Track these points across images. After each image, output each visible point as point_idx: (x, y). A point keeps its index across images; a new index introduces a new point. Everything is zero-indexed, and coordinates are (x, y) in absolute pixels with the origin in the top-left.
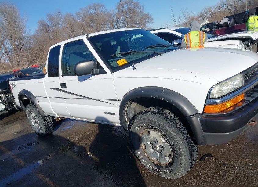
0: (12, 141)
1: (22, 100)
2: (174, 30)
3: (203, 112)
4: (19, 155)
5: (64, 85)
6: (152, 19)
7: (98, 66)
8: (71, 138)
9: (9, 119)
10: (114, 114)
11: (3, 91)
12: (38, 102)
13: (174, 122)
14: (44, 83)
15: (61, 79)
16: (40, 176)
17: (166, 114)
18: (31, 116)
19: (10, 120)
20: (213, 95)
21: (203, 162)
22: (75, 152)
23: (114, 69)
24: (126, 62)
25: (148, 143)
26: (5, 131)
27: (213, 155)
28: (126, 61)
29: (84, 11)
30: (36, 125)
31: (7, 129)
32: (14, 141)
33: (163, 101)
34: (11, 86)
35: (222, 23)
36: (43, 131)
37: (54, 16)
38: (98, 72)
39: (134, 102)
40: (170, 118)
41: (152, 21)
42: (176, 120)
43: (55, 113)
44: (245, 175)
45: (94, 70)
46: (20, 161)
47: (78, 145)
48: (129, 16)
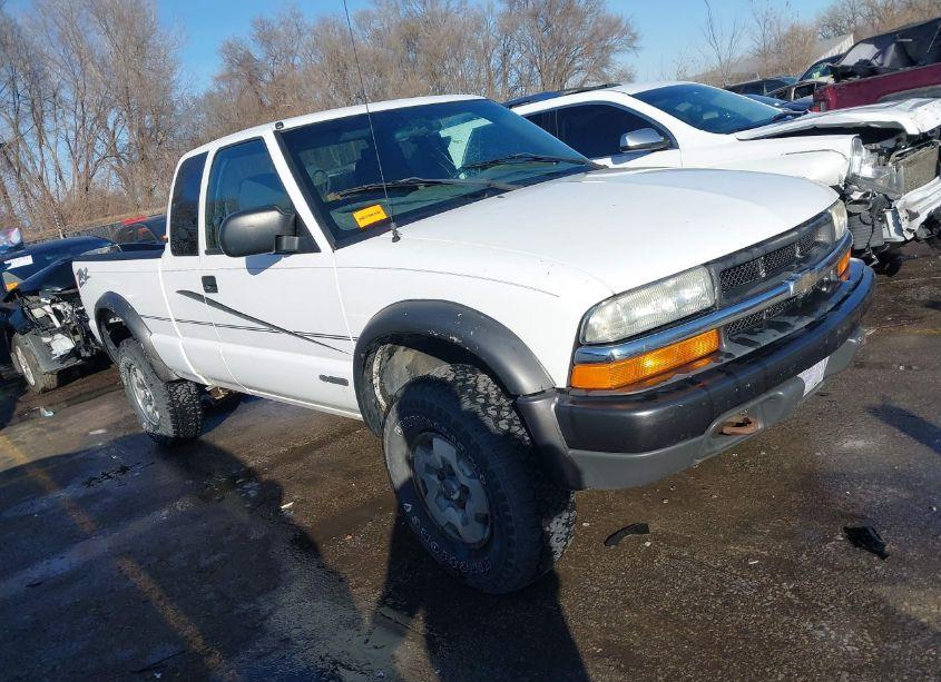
0: (76, 457)
1: (109, 327)
2: (634, 96)
3: (570, 385)
4: (82, 503)
5: (210, 283)
6: (635, 37)
7: (297, 226)
8: (250, 454)
9: (87, 385)
10: (344, 382)
11: (66, 292)
12: (148, 334)
13: (494, 413)
14: (160, 274)
15: (206, 263)
16: (128, 566)
17: (475, 387)
18: (134, 380)
19: (88, 389)
20: (594, 333)
21: (612, 547)
22: (247, 498)
23: (342, 237)
24: (382, 216)
25: (431, 476)
26: (63, 425)
27: (654, 527)
28: (382, 212)
29: (385, 8)
30: (150, 408)
31: (72, 419)
32: (82, 455)
33: (457, 346)
34: (77, 278)
35: (852, 64)
36: (168, 430)
37: (276, 26)
38: (296, 247)
39: (402, 348)
40: (483, 401)
41: (635, 44)
42: (499, 408)
43: (194, 372)
44: (718, 594)
45: (285, 239)
46: (81, 518)
47: (265, 477)
48: (549, 25)
